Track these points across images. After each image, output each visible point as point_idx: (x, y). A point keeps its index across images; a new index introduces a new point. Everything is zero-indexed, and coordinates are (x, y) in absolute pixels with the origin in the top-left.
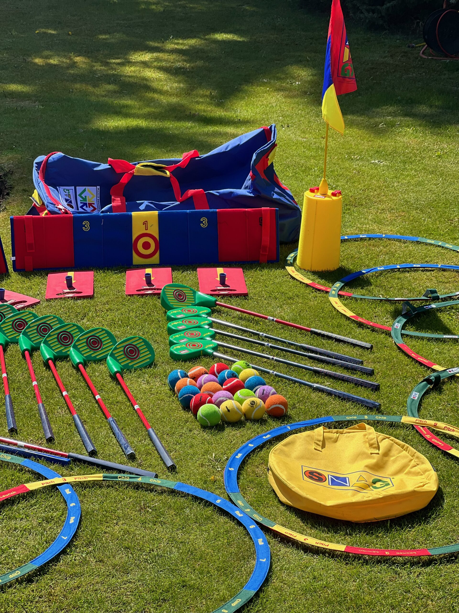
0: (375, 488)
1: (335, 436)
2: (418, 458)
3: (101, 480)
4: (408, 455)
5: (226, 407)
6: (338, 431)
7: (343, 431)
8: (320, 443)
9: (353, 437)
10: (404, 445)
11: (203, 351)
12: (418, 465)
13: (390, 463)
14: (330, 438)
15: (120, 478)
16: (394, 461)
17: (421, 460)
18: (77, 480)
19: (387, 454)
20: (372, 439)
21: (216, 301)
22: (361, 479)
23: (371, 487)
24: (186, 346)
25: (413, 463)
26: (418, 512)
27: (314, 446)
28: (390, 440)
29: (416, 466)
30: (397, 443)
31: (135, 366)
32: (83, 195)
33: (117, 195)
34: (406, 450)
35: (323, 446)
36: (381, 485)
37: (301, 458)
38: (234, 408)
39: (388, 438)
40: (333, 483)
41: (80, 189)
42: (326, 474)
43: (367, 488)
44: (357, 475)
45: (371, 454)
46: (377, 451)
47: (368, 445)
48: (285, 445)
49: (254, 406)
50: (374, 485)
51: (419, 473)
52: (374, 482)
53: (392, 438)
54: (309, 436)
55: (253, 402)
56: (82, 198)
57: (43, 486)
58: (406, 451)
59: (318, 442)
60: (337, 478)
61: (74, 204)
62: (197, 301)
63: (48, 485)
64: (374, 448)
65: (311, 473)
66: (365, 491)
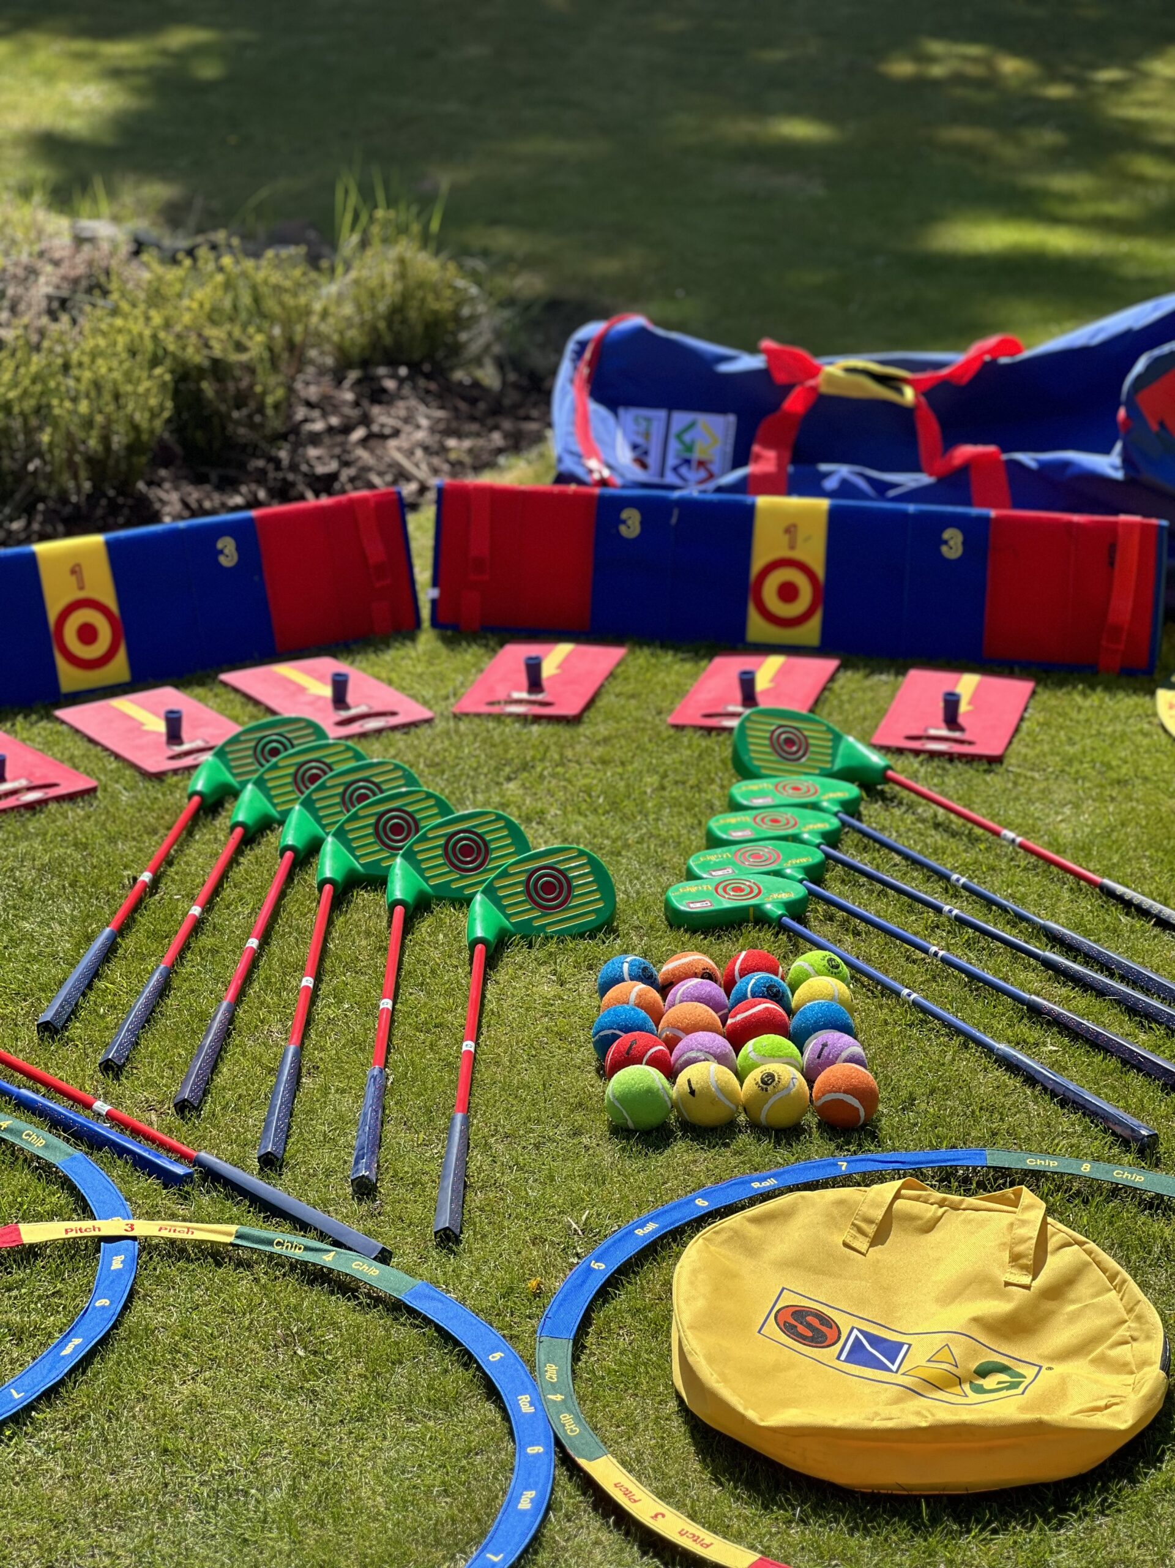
0: (980, 1390)
1: (929, 1215)
2: (1139, 1318)
3: (226, 1244)
4: (1120, 1305)
5: (689, 1081)
6: (945, 1199)
7: (962, 1202)
8: (871, 1230)
9: (982, 1224)
10: (1117, 1274)
11: (757, 907)
12: (1134, 1339)
13: (1061, 1318)
14: (910, 1218)
15: (279, 1243)
16: (1073, 1318)
17: (1145, 1327)
18: (165, 1233)
19: (1057, 1292)
20: (1023, 1240)
21: (889, 767)
22: (945, 1355)
23: (966, 1387)
24: (716, 889)
25: (1122, 1332)
26: (1046, 1485)
27: (848, 1234)
28: (1085, 1250)
29: (1126, 1343)
30: (1098, 1264)
31: (549, 930)
32: (687, 438)
33: (768, 444)
34: (1120, 1288)
35: (880, 1237)
36: (999, 1383)
37: (794, 1263)
38: (708, 1088)
39: (1081, 1244)
40: (857, 1354)
41: (681, 418)
42: (844, 1323)
43: (953, 1385)
44: (938, 1341)
45: (1007, 1284)
46: (1026, 1280)
47: (1006, 1256)
48: (756, 1220)
49: (770, 1088)
50: (981, 1382)
51: (1126, 1364)
52: (983, 1372)
53: (1092, 1245)
54: (841, 1202)
55: (771, 1076)
56: (682, 442)
57: (64, 1236)
58: (1119, 1292)
59: (863, 1225)
60: (874, 1340)
61: (653, 460)
62: (838, 764)
63: (79, 1234)
64: (1024, 1268)
65: (800, 1313)
66: (939, 1395)
